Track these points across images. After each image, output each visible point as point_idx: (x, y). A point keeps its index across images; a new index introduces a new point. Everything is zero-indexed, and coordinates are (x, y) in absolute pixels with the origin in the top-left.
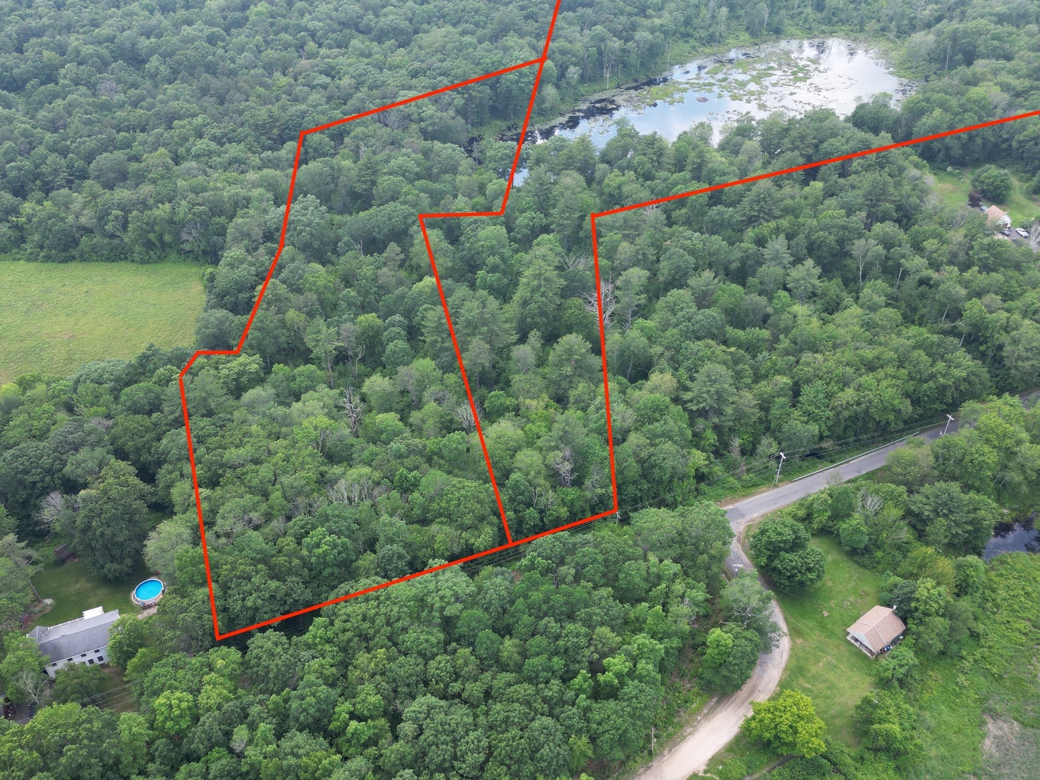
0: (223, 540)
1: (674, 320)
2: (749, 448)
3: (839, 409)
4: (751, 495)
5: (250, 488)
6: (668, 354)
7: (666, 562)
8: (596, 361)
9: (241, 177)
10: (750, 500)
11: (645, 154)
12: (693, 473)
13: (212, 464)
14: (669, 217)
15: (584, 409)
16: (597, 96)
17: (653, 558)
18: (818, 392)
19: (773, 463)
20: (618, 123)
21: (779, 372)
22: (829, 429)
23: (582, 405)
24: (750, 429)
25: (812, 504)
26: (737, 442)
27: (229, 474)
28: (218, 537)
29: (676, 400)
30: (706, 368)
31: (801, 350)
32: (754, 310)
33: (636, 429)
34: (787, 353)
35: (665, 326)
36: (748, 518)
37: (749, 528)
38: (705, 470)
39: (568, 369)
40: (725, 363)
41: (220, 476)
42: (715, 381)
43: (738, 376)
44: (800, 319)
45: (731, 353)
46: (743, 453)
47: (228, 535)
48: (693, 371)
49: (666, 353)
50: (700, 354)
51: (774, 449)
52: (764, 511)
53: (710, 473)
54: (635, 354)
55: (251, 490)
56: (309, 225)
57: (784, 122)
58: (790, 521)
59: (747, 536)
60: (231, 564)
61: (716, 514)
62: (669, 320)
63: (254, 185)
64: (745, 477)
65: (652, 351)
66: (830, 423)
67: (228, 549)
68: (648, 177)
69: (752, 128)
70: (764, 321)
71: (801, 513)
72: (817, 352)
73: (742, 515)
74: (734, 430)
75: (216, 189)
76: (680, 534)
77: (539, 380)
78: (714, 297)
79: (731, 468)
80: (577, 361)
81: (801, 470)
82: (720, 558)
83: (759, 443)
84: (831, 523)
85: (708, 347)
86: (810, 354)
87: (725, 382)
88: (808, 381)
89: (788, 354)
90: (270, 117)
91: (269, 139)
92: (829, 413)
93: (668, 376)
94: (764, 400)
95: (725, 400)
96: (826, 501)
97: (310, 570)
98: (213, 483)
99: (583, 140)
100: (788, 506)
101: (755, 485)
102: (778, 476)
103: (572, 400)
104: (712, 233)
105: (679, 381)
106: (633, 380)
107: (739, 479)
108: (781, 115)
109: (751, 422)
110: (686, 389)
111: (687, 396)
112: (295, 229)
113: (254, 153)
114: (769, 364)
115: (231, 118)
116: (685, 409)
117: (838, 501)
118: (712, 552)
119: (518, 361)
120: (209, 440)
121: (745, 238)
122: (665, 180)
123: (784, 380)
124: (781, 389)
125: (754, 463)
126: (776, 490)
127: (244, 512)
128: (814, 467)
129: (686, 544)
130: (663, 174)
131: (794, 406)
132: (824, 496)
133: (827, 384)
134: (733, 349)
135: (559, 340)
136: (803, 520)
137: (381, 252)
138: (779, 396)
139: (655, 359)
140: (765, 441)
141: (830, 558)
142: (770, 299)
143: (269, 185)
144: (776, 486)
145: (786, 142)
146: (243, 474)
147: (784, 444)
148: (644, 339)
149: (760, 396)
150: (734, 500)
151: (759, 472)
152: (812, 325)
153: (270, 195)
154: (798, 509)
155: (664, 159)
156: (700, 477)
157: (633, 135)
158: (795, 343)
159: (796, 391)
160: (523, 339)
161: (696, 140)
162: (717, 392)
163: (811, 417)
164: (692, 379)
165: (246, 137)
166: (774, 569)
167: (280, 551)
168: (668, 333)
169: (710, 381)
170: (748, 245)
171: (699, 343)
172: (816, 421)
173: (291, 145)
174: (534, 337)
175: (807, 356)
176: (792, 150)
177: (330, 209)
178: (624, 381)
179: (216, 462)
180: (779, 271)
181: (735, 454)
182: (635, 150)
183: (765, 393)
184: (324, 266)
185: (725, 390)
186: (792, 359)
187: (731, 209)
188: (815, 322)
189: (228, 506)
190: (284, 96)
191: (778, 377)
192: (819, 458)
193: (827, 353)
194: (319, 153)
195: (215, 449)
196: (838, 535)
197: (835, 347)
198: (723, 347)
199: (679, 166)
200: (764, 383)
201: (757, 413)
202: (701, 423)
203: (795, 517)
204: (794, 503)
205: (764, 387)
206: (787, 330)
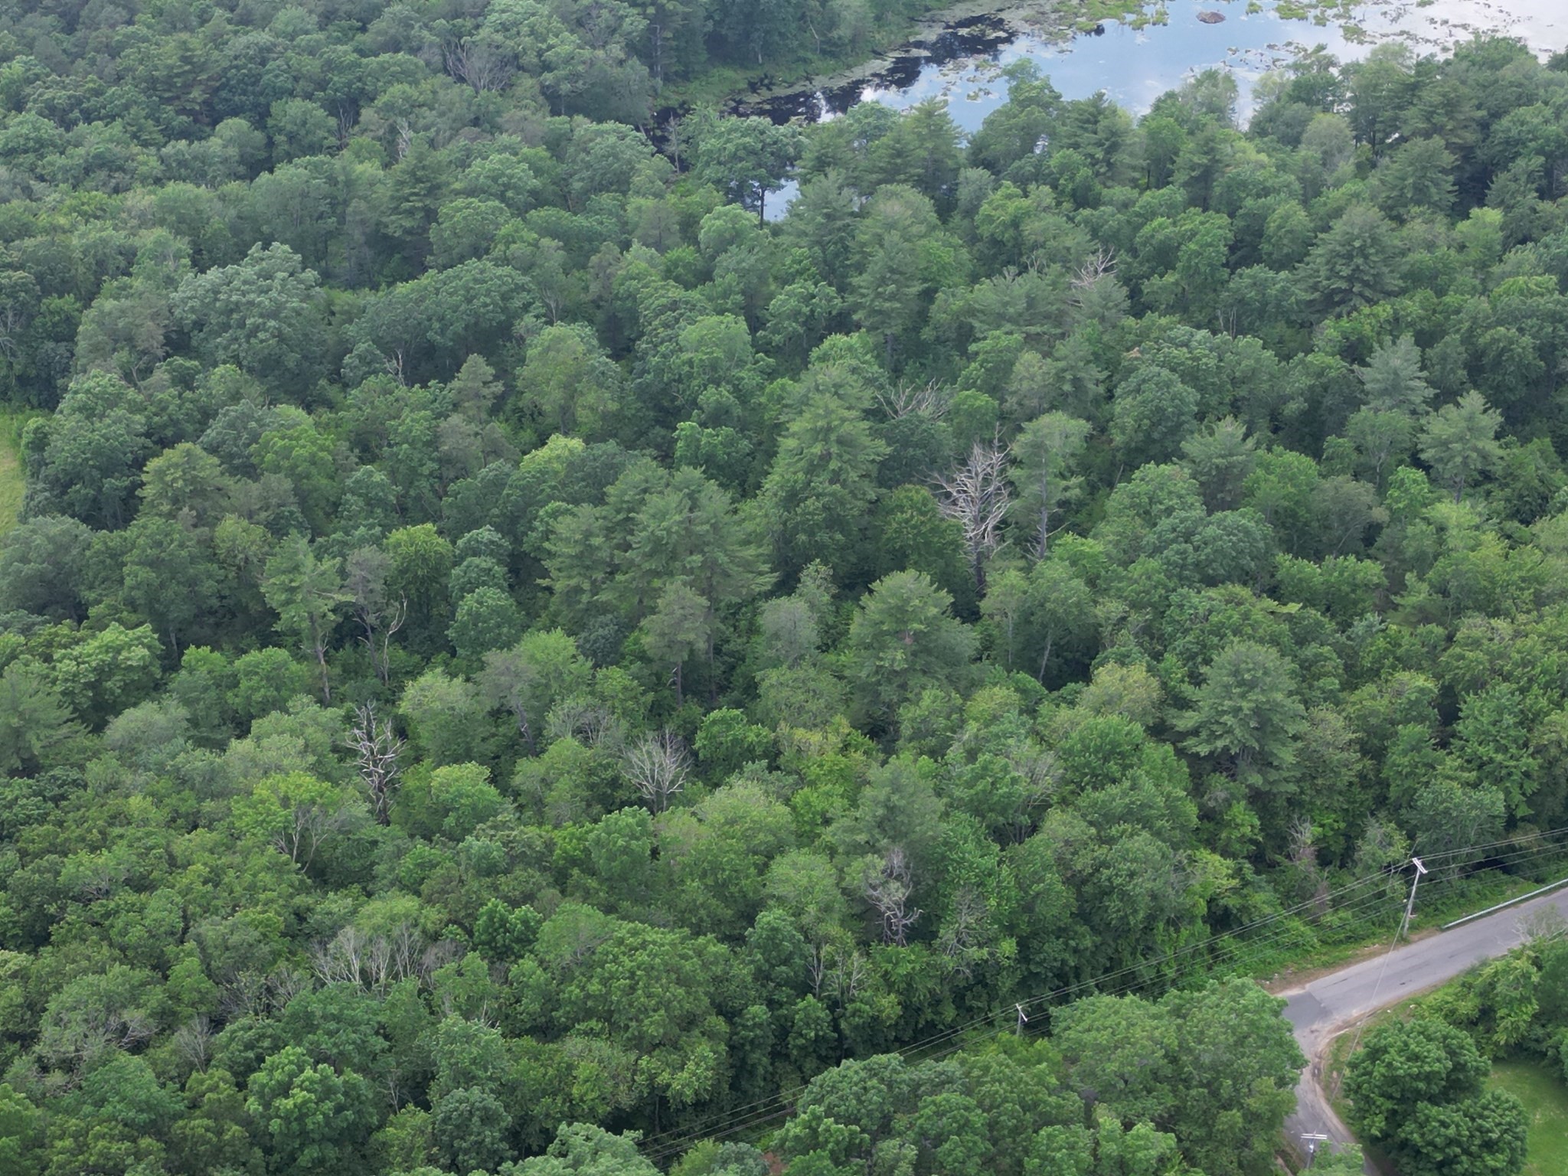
0: (57, 1078)
1: (1150, 538)
2: (1338, 847)
3: (1554, 751)
4: (1346, 962)
5: (123, 949)
6: (1136, 619)
7: (1140, 1128)
8: (965, 637)
9: (116, 201)
10: (1341, 974)
11: (1076, 146)
12: (1202, 908)
13: (32, 891)
14: (1134, 293)
15: (936, 753)
16: (961, 12)
17: (1107, 1119)
18: (1500, 710)
19: (1396, 883)
20: (1011, 73)
21: (1405, 663)
22: (1530, 801)
23: (932, 742)
24: (1339, 801)
25: (1492, 985)
26: (1308, 833)
27: (73, 914)
28: (45, 1069)
29: (1159, 731)
30: (1229, 653)
31: (1458, 611)
32: (1341, 516)
33: (1064, 802)
34: (1424, 616)
35: (1130, 553)
36: (1338, 1018)
37: (1341, 1042)
38: (1233, 902)
39: (897, 657)
40: (1274, 641)
41: (52, 919)
42: (1252, 685)
43: (1308, 672)
44: (1455, 538)
45: (1289, 618)
46: (1324, 858)
47: (68, 1066)
48: (1197, 660)
49: (1134, 617)
50: (1214, 618)
51: (1397, 850)
52: (1376, 1002)
53: (1244, 909)
54: (1058, 621)
55: (125, 954)
56: (274, 315)
57: (1407, 69)
58: (1439, 1025)
59: (1336, 1065)
60: (75, 1136)
61: (1260, 1008)
62: (1137, 538)
63: (145, 221)
64: (1330, 918)
65: (1099, 611)
66: (1531, 787)
67: (68, 1099)
68: (1083, 198)
69: (1331, 83)
70: (1368, 538)
71: (1467, 1007)
72: (1496, 614)
73: (1324, 1013)
74: (1301, 804)
75: (55, 229)
76: (1173, 1060)
77: (826, 683)
78: (1246, 482)
79: (1293, 895)
80: (917, 636)
81: (1465, 901)
82: (1271, 1118)
83: (1362, 834)
84: (1540, 1032)
85: (1234, 601)
86: (1478, 619)
87: (1274, 688)
88: (1477, 685)
89: (1426, 619)
90: (185, 60)
91: (182, 111)
92: (1528, 762)
93: (1138, 673)
94: (1371, 731)
95: (1278, 731)
96: (1526, 976)
97: (268, 1151)
98: (35, 938)
99: (929, 114)
100: (1435, 989)
101: (1353, 939)
102: (1408, 917)
103: (906, 730)
104: (1240, 331)
105: (1164, 685)
106: (1053, 683)
107: (1315, 922)
108: (1400, 52)
109: (1341, 785)
110: (1183, 704)
111: (1186, 721)
112: (242, 325)
113: (145, 144)
114: (1381, 643)
115: (93, 62)
116: (1180, 753)
117: (1554, 975)
118: (1253, 1103)
119: (776, 636)
120: (26, 832)
121: (1318, 341)
122: (1125, 205)
123: (1419, 682)
124: (1413, 704)
125: (1352, 884)
126: (1404, 951)
127: (109, 1010)
128: (1497, 893)
129: (1187, 1082)
130: (1120, 192)
131: (1444, 744)
132: (1522, 964)
133: (1523, 691)
134: (1293, 608)
135: (875, 585)
136: (1471, 1024)
137: (446, 376)
138: (1406, 721)
139: (1106, 631)
140: (1376, 830)
141: (1538, 1118)
142: (1382, 489)
143: (181, 220)
144: (1404, 941)
145: (1413, 117)
146: (108, 915)
147: (1421, 838)
148: (1079, 584)
149: (1360, 721)
150: (1300, 976)
151: (1362, 907)
152: (1483, 552)
153: (183, 244)
154: (1459, 997)
155: (1122, 157)
156: (1221, 919)
157: (1047, 100)
158: (1445, 593)
159: (1448, 709)
160: (787, 585)
161: (1199, 115)
162: (1257, 712)
163: (1484, 771)
164: (1197, 680)
165: (127, 107)
166: (1404, 1144)
167: (194, 1105)
168: (1136, 570)
169: (1241, 683)
170: (1324, 359)
171: (1212, 593)
172: (1498, 781)
173: (233, 126)
174: (815, 578)
175: (1472, 625)
176: (1427, 135)
177: (327, 277)
178: (1034, 683)
179: (41, 886)
180: (1403, 420)
181: (1305, 862)
182: (1053, 135)
183: (1374, 713)
184: (309, 408)
185: (1275, 707)
186: (1439, 630)
187: (1284, 274)
188: (1492, 545)
189: (71, 992)
190: (218, 12)
191: (1404, 676)
192: (1507, 870)
193: (1522, 618)
194: (301, 145)
195: (39, 855)
196: (1557, 1061)
197: (1539, 601)
198: (1271, 604)
199: (1159, 172)
200: (1371, 688)
201: (1356, 763)
202: (1219, 786)
203: (1451, 1016)
204: (1450, 982)
205: (1370, 698)
206: (1422, 563)
